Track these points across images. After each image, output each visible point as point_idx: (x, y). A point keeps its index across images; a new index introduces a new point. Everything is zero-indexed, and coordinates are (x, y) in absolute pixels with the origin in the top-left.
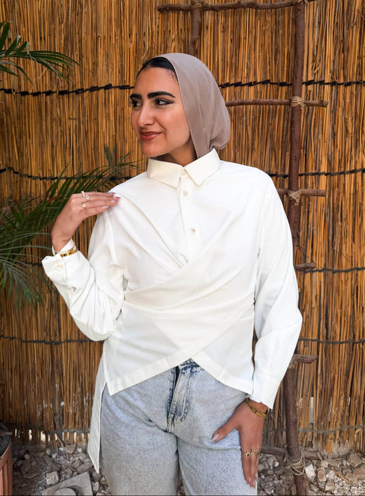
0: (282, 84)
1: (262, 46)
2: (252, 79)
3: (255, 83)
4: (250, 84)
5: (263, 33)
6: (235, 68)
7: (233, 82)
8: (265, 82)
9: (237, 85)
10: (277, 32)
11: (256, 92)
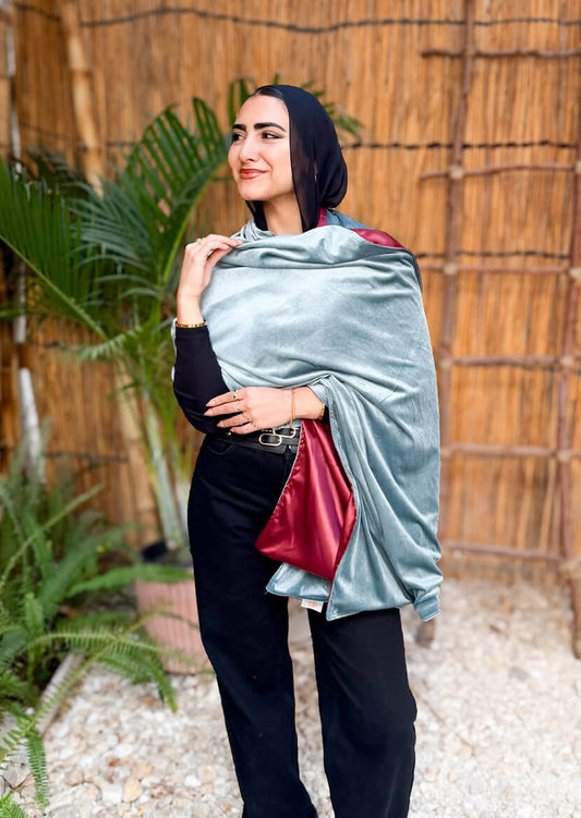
0: (563, 146)
1: (542, 99)
2: (528, 140)
3: (531, 144)
4: (525, 145)
5: (543, 85)
6: (508, 125)
7: (505, 141)
8: (544, 143)
9: (511, 145)
10: (559, 83)
11: (533, 156)
